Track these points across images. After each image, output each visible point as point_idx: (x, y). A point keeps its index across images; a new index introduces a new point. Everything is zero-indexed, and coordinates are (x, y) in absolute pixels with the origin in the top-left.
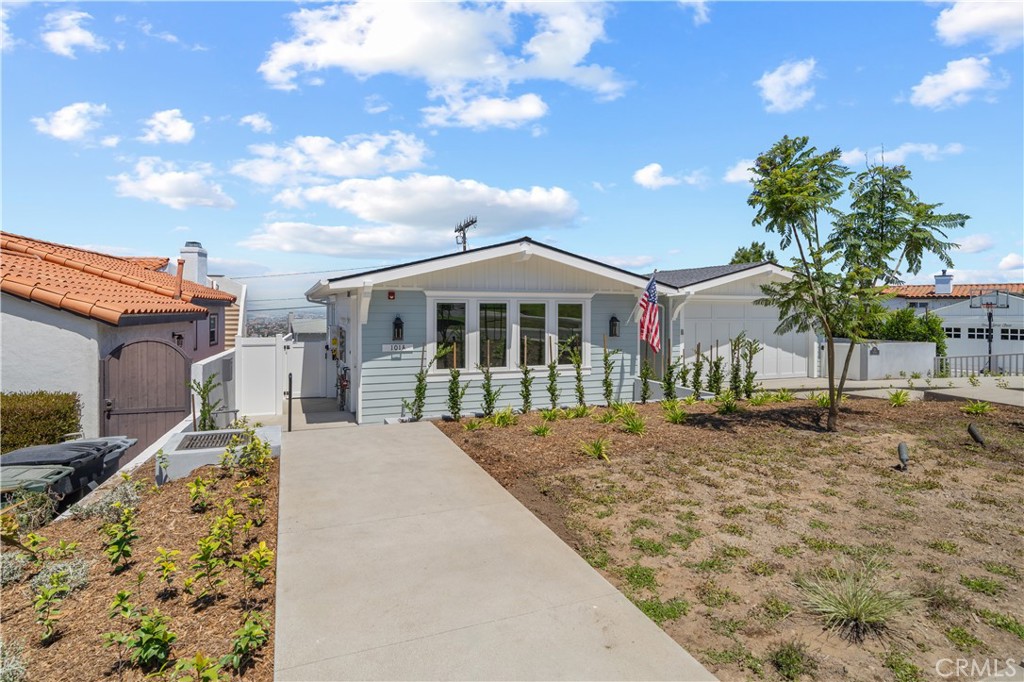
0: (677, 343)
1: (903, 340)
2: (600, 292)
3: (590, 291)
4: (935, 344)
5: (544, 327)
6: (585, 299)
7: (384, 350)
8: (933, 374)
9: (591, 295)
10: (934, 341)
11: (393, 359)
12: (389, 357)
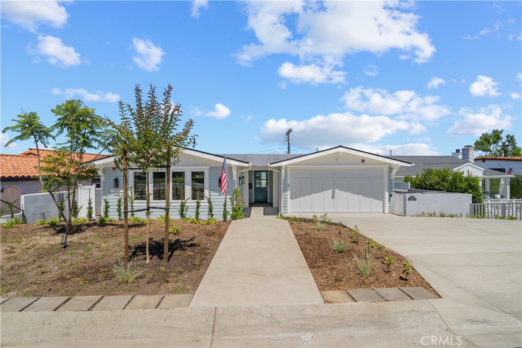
0: (286, 190)
1: (454, 192)
2: (213, 166)
3: (208, 165)
4: (471, 195)
5: (184, 183)
6: (205, 169)
7: (111, 192)
8: (469, 215)
9: (209, 167)
10: (470, 193)
11: (115, 195)
12: (114, 195)
